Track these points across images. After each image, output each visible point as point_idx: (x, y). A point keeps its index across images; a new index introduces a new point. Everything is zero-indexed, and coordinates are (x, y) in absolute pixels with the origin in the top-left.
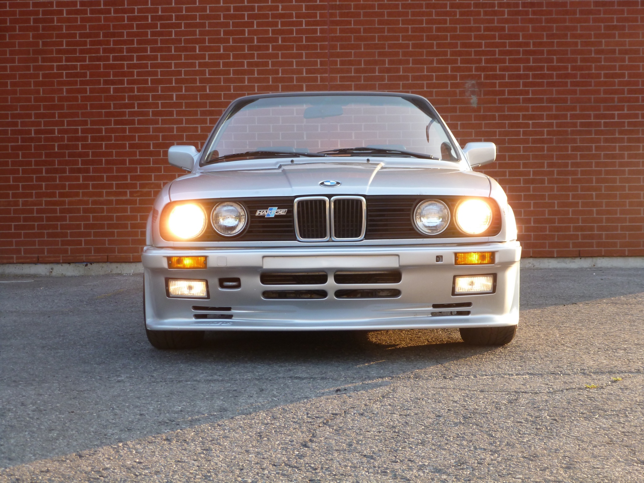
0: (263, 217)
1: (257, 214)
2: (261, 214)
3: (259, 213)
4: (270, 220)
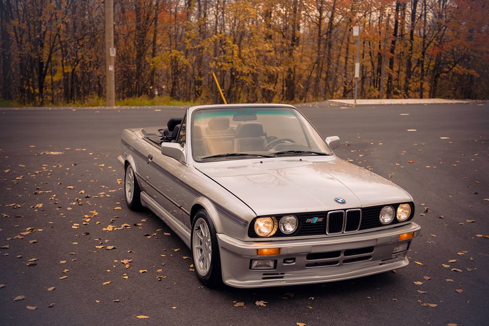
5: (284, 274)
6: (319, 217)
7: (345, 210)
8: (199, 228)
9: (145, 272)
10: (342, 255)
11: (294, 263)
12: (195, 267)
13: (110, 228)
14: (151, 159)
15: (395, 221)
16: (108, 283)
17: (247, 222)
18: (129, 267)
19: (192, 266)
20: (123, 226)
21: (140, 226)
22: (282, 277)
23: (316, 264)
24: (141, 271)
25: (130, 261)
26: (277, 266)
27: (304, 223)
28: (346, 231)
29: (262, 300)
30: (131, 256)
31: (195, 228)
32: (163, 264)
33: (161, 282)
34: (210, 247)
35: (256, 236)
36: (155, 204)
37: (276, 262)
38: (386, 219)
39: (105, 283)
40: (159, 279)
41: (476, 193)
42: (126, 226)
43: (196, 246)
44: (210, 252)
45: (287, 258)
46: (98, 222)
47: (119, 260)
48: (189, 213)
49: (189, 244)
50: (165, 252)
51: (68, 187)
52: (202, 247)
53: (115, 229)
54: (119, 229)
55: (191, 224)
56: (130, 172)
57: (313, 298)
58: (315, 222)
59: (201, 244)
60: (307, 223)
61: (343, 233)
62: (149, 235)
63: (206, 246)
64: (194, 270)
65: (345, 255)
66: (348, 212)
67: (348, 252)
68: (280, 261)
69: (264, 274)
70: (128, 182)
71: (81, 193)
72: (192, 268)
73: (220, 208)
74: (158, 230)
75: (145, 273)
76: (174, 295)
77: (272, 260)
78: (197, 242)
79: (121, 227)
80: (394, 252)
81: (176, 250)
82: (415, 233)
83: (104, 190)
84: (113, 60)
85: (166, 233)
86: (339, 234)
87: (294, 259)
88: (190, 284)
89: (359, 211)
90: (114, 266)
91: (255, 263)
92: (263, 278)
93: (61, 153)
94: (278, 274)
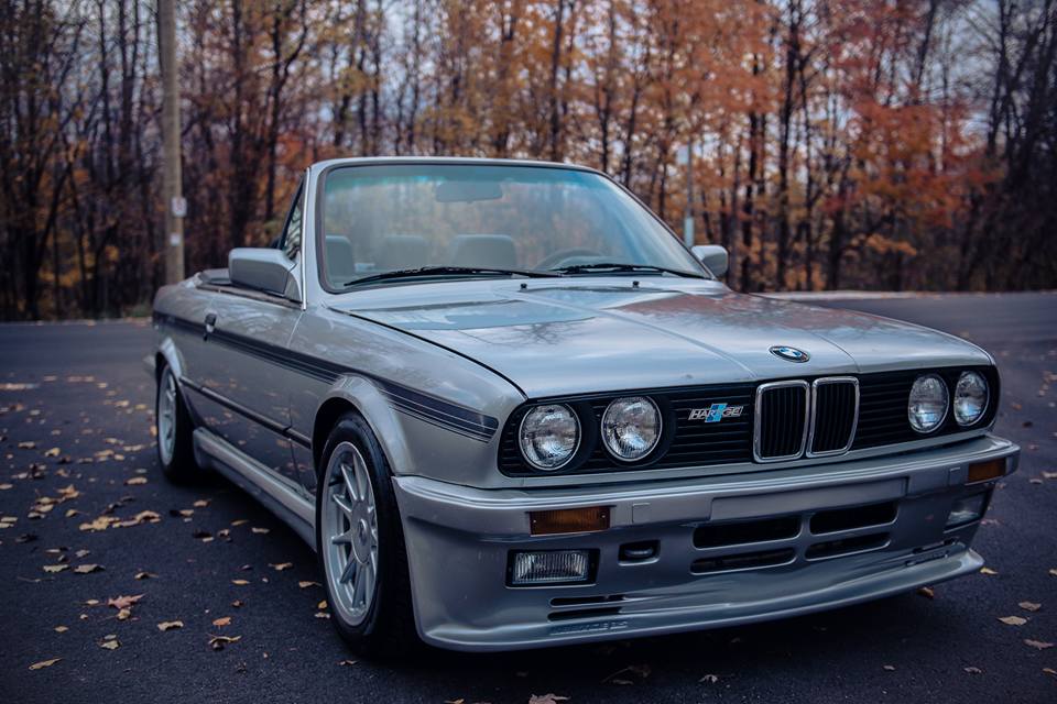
0: (701, 422)
1: (691, 417)
2: (699, 416)
3: (695, 414)
4: (713, 427)
5: (620, 598)
6: (731, 404)
7: (810, 379)
8: (340, 480)
9: (175, 627)
10: (804, 531)
11: (655, 561)
12: (331, 608)
13: (101, 524)
14: (212, 324)
15: (949, 425)
16: (49, 663)
17: (492, 422)
18: (129, 617)
19: (323, 605)
20: (139, 517)
21: (186, 516)
22: (615, 611)
23: (719, 563)
24: (163, 626)
25: (135, 598)
26: (601, 568)
27: (680, 423)
28: (815, 449)
29: (548, 693)
30: (145, 587)
31: (328, 478)
32: (237, 604)
33: (219, 653)
34: (374, 531)
35: (526, 469)
36: (226, 451)
37: (593, 557)
38: (925, 416)
39: (36, 666)
40: (216, 645)
41: (1028, 425)
42: (147, 518)
43: (331, 535)
44: (374, 547)
45: (628, 541)
46: (71, 512)
47: (103, 598)
48: (310, 440)
49: (310, 537)
50: (250, 572)
51: (21, 445)
52: (352, 536)
53: (116, 525)
54: (126, 524)
55: (317, 470)
56: (169, 387)
57: (714, 679)
58: (717, 419)
59: (347, 528)
60: (692, 421)
61: (804, 457)
62: (208, 536)
63: (362, 529)
64: (328, 616)
65: (814, 529)
66: (821, 387)
67: (824, 519)
68: (609, 551)
69: (556, 602)
70: (164, 412)
71: (51, 455)
72: (323, 610)
73: (403, 396)
74: (236, 523)
75: (177, 632)
76: (259, 689)
77: (581, 551)
78: (334, 522)
79: (133, 519)
80: (948, 523)
81: (280, 567)
82: (1008, 462)
83: (111, 446)
84: (179, 223)
85: (257, 527)
86: (794, 459)
87: (654, 547)
88: (314, 657)
89: (850, 386)
90: (83, 617)
91: (525, 565)
92: (553, 617)
93: (30, 386)
94: (600, 599)
